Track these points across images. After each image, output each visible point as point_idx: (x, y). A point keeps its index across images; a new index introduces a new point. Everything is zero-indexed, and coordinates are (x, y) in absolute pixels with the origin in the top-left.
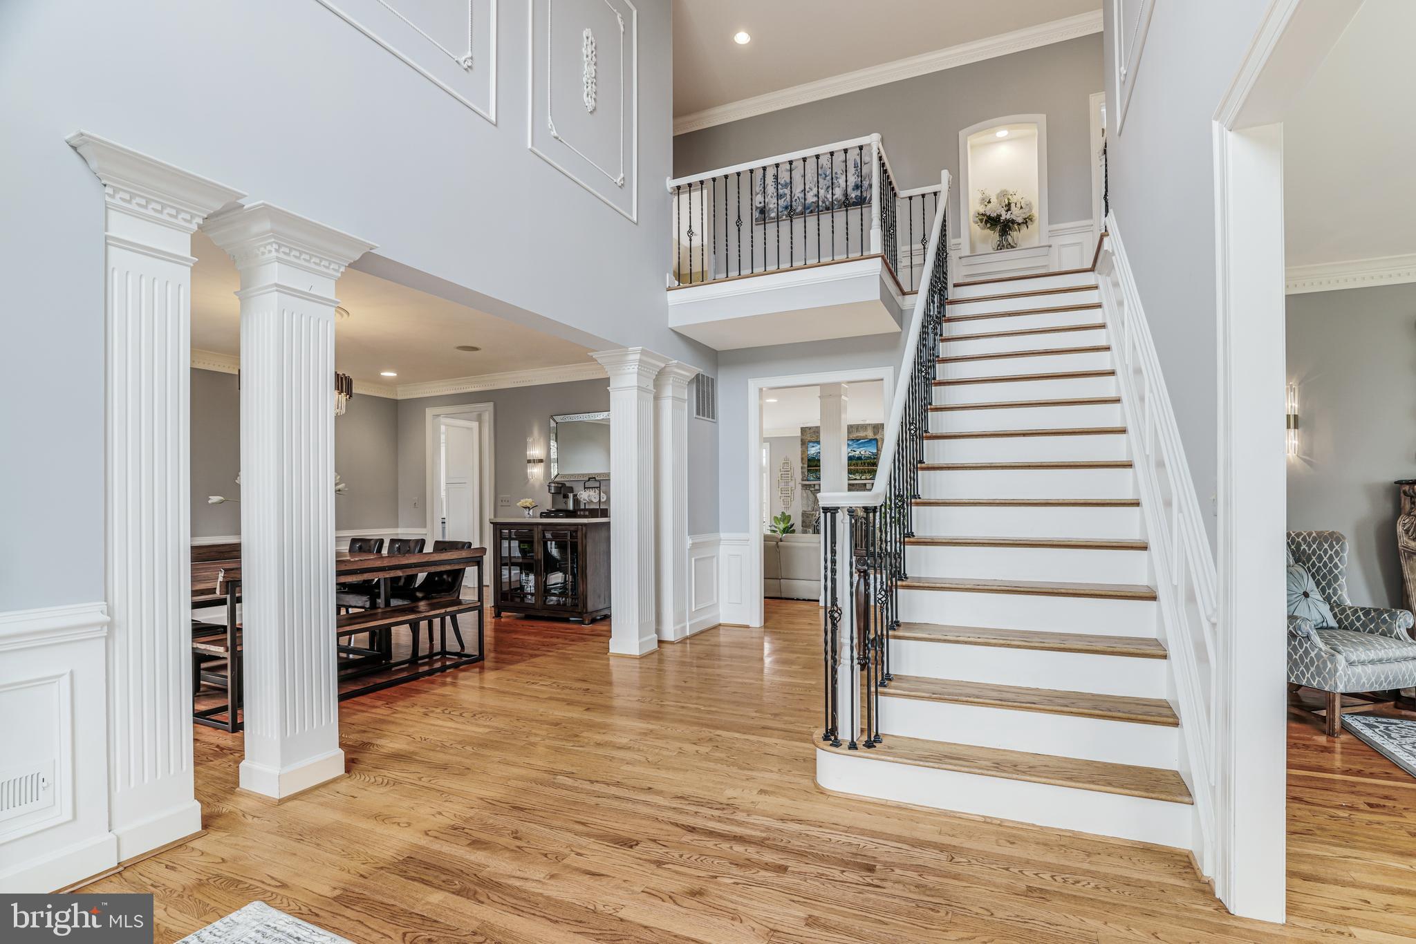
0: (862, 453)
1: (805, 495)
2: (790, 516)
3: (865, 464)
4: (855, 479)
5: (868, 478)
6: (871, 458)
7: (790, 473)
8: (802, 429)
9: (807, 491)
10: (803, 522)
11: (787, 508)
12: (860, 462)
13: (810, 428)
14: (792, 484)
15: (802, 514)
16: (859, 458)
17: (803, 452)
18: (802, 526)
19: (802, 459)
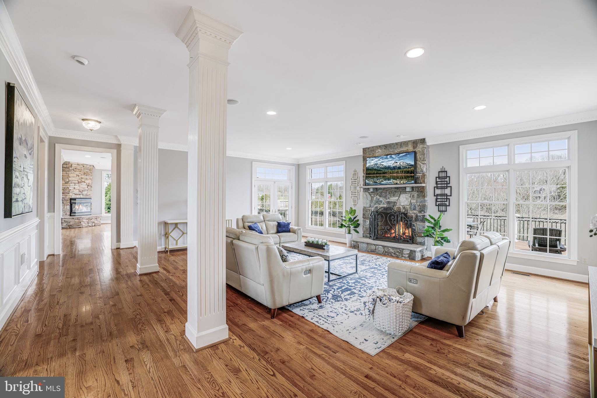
0: (401, 164)
1: (365, 196)
2: (355, 210)
3: (403, 172)
4: (397, 184)
5: (405, 182)
6: (407, 167)
7: (357, 180)
8: (363, 149)
9: (366, 193)
10: (364, 215)
11: (355, 205)
12: (399, 170)
13: (368, 148)
14: (358, 188)
15: (363, 209)
16: (399, 168)
17: (365, 164)
18: (363, 218)
19: (364, 170)
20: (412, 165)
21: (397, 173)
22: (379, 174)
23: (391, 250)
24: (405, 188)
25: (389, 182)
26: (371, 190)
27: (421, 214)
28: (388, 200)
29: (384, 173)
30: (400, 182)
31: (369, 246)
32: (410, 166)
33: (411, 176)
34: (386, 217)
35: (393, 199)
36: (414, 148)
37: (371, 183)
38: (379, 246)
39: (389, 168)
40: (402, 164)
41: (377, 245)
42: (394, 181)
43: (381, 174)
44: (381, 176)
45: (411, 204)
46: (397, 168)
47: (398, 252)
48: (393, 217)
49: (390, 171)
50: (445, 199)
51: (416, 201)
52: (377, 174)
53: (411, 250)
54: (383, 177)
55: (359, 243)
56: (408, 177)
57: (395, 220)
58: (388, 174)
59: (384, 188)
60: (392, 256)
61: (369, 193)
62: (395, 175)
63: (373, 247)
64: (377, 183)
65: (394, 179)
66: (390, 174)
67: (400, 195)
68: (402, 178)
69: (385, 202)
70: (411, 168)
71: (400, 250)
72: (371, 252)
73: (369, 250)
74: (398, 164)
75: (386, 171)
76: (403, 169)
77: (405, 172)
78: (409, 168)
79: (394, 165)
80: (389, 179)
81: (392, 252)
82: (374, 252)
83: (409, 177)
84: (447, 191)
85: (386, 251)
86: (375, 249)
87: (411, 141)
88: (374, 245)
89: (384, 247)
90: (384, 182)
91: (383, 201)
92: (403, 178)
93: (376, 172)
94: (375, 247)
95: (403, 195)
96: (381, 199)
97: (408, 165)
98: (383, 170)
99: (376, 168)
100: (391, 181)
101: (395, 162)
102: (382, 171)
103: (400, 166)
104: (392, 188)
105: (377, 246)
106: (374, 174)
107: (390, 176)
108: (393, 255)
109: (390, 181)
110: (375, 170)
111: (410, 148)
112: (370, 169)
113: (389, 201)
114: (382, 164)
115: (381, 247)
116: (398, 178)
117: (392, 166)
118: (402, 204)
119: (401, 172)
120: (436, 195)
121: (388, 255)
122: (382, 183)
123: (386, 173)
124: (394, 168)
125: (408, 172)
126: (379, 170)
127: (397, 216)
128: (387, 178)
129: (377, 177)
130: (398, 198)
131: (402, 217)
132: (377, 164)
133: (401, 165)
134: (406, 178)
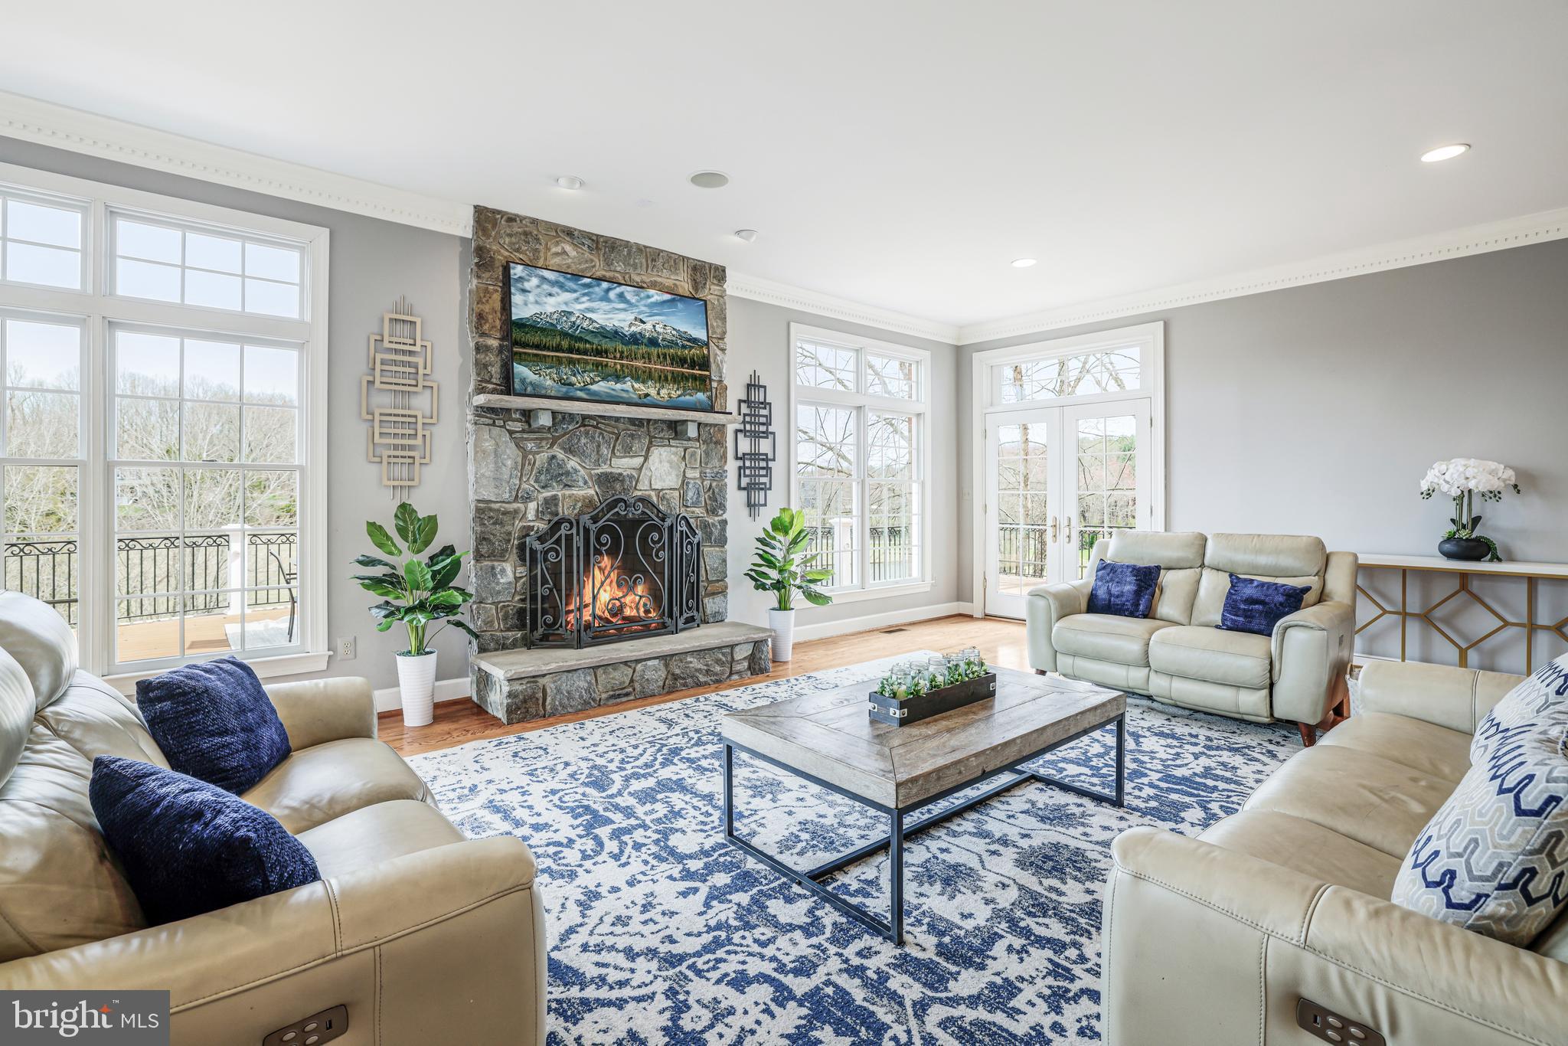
0: (658, 328)
1: (489, 445)
2: (432, 520)
3: (665, 358)
5: (673, 394)
6: (677, 344)
8: (478, 211)
9: (496, 431)
10: (482, 539)
12: (654, 351)
15: (478, 511)
16: (653, 342)
19: (481, 325)
20: (695, 341)
21: (647, 357)
22: (579, 352)
23: (695, 663)
25: (619, 386)
26: (545, 420)
27: (716, 518)
28: (604, 468)
29: (599, 352)
30: (659, 394)
31: (602, 678)
32: (689, 340)
33: (695, 378)
35: (623, 465)
36: (696, 285)
37: (549, 382)
38: (650, 663)
39: (616, 335)
40: (661, 330)
41: (638, 661)
42: (636, 386)
43: (585, 352)
44: (586, 362)
45: (685, 482)
46: (645, 341)
47: (718, 661)
49: (620, 347)
50: (763, 468)
51: (701, 473)
52: (570, 350)
53: (756, 642)
54: (597, 365)
55: (542, 681)
56: (684, 378)
58: (615, 358)
59: (584, 417)
60: (699, 685)
62: (639, 364)
63: (622, 676)
64: (571, 384)
65: (637, 379)
66: (621, 358)
67: (648, 449)
68: (663, 379)
69: (591, 476)
70: (692, 347)
71: (723, 654)
72: (611, 702)
73: (604, 696)
74: (648, 326)
75: (606, 344)
76: (665, 347)
77: (673, 359)
78: (684, 347)
79: (633, 328)
80: (618, 378)
81: (699, 670)
82: (627, 695)
83: (687, 379)
84: (765, 446)
85: (677, 671)
86: (632, 681)
87: (688, 258)
88: (625, 663)
89: (666, 658)
90: (602, 387)
91: (582, 472)
92: (666, 379)
93: (565, 344)
94: (630, 671)
95: (662, 450)
96: (572, 463)
97: (682, 335)
98: (596, 341)
99: (566, 327)
100: (628, 384)
101: (636, 319)
102: (587, 341)
103: (655, 335)
104: (617, 419)
105: (639, 667)
106: (558, 349)
107: (622, 365)
108: (702, 679)
109: (625, 387)
110: (564, 334)
111: (684, 283)
112: (543, 330)
113: (606, 475)
114: (589, 315)
115: (656, 662)
116: (650, 377)
117: (627, 330)
118: (657, 485)
119: (659, 357)
120: (740, 455)
121: (685, 685)
122: (594, 387)
123: (606, 352)
124: (635, 339)
125: (683, 361)
126: (580, 339)
128: (610, 371)
129: (571, 362)
130: (642, 459)
132: (571, 313)
133: (658, 333)
134: (677, 379)
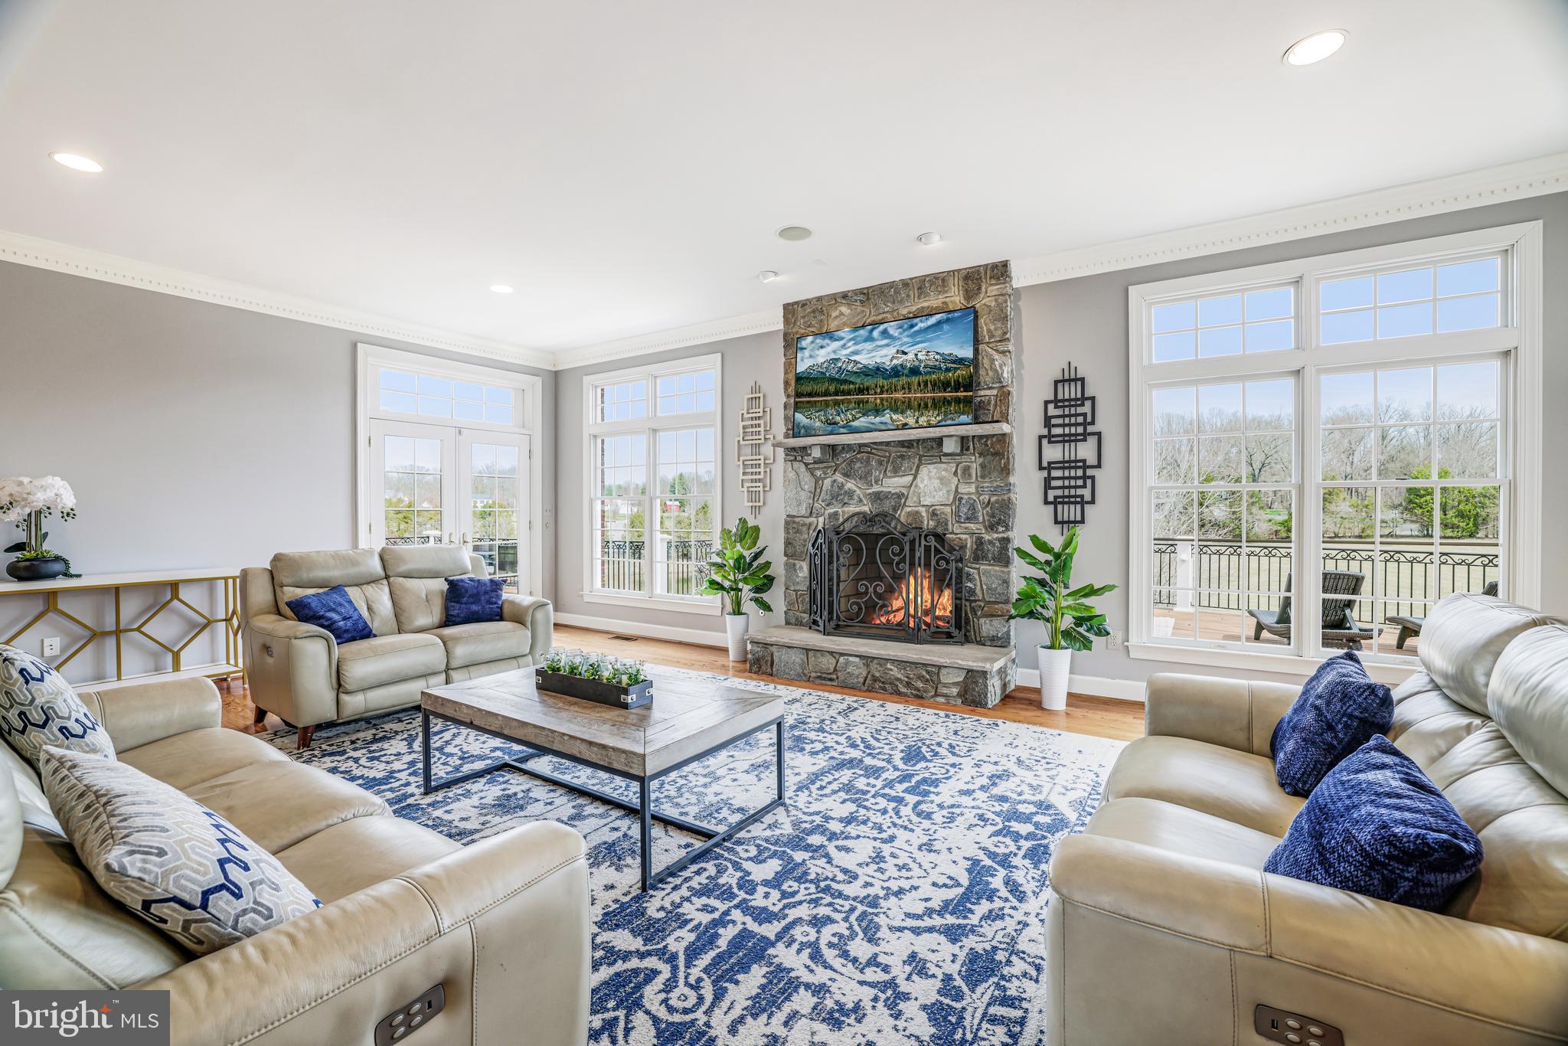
0: (920, 357)
1: (792, 475)
2: (757, 529)
3: (926, 385)
4: (905, 426)
5: (933, 421)
6: (940, 368)
7: (761, 422)
8: (786, 307)
9: (796, 465)
10: (788, 543)
11: (756, 510)
12: (915, 380)
13: (804, 304)
14: (767, 449)
15: (787, 523)
16: (914, 371)
17: (790, 364)
18: (786, 555)
19: (786, 383)
20: (960, 361)
21: (908, 387)
22: (843, 393)
23: (895, 672)
24: (939, 441)
25: (878, 419)
26: (816, 453)
27: (996, 536)
28: (876, 488)
29: (861, 391)
30: (917, 422)
31: (812, 659)
32: (954, 362)
33: (958, 401)
34: (871, 551)
35: (893, 484)
36: (969, 295)
37: (818, 424)
38: (851, 659)
39: (878, 371)
40: (924, 358)
41: (842, 654)
42: (895, 417)
43: (849, 393)
44: (849, 401)
45: (958, 498)
46: (906, 371)
47: (920, 677)
48: (896, 548)
49: (881, 382)
50: (1080, 478)
51: (977, 488)
52: (836, 393)
53: (969, 671)
54: (859, 403)
55: (774, 649)
56: (946, 402)
57: (903, 560)
58: (876, 393)
59: (860, 445)
60: (899, 693)
61: (806, 465)
62: (899, 395)
63: (828, 663)
64: (835, 423)
65: (895, 410)
66: (882, 392)
67: (918, 467)
68: (922, 406)
69: (866, 495)
70: (956, 369)
71: (928, 672)
72: (818, 681)
73: (813, 674)
74: (911, 356)
75: (869, 382)
76: (926, 373)
77: (934, 384)
78: (948, 370)
79: (895, 362)
80: (877, 412)
81: (899, 680)
82: (831, 680)
83: (949, 403)
84: (1086, 451)
85: (877, 674)
86: (835, 670)
87: (958, 271)
88: (831, 653)
89: (867, 659)
90: (862, 422)
91: (858, 491)
92: (926, 406)
93: (832, 388)
94: (834, 661)
95: (931, 467)
96: (850, 485)
97: (945, 358)
98: (858, 381)
99: (833, 373)
100: (887, 417)
101: (898, 352)
102: (851, 383)
103: (917, 363)
104: (888, 444)
105: (842, 659)
106: (827, 394)
107: (882, 399)
108: (903, 690)
109: (883, 419)
110: (832, 380)
111: (955, 297)
112: (814, 379)
113: (879, 493)
114: (852, 358)
115: (857, 659)
116: (910, 407)
117: (888, 364)
118: (928, 501)
119: (919, 384)
120: (1045, 464)
121: (884, 689)
122: (855, 424)
123: (868, 389)
124: (896, 372)
125: (945, 385)
126: (845, 382)
127: (912, 542)
128: (870, 406)
129: (837, 403)
130: (911, 478)
131: (928, 549)
132: (838, 360)
133: (920, 361)
134: (937, 404)
